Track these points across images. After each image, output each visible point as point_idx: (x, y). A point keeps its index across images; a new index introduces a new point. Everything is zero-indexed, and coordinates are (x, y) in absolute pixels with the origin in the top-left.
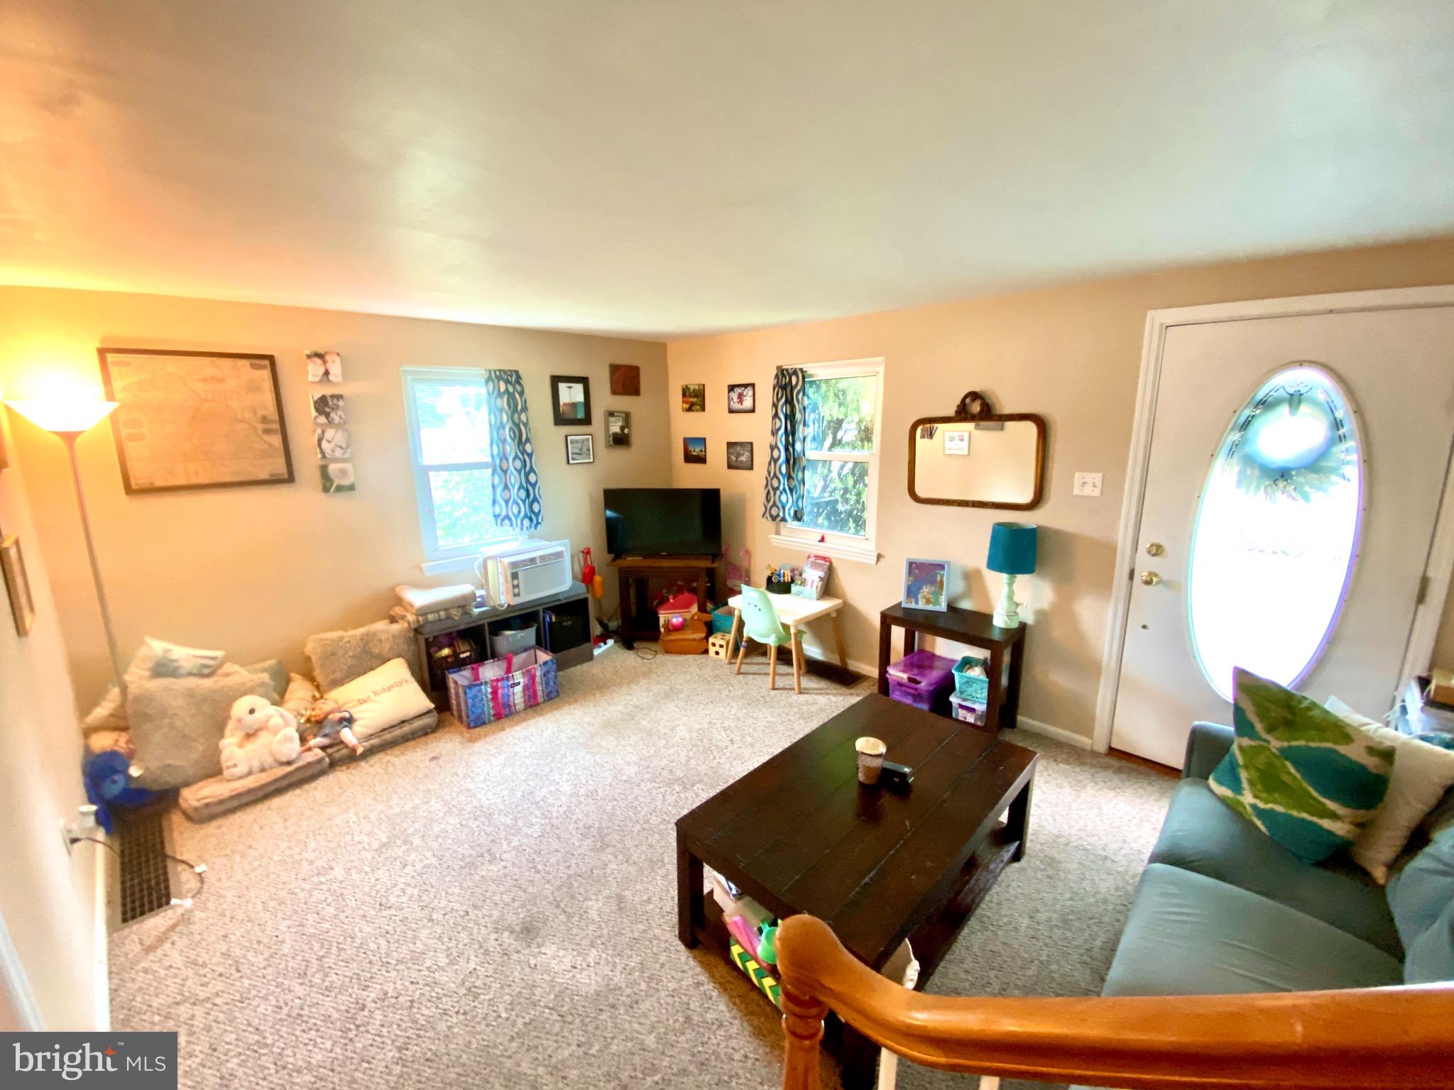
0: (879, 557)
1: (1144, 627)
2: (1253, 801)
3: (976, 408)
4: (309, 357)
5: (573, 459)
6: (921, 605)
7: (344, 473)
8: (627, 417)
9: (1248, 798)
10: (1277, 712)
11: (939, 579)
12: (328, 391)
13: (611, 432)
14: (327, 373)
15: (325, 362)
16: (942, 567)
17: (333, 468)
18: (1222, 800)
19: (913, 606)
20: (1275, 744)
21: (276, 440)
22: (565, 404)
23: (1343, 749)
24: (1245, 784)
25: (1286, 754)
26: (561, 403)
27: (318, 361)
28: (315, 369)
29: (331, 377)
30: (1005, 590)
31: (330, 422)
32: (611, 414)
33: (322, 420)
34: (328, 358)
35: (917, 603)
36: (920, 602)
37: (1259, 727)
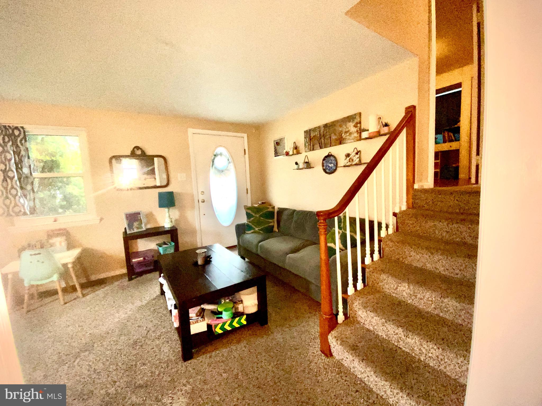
0: (101, 219)
1: (204, 215)
2: (258, 229)
3: (139, 152)
6: (136, 230)
9: (257, 229)
10: (255, 210)
11: (139, 218)
16: (139, 214)
18: (253, 233)
19: (132, 232)
20: (258, 216)
23: (268, 210)
24: (254, 227)
25: (261, 216)
30: (167, 215)
35: (134, 230)
36: (135, 230)
37: (254, 214)
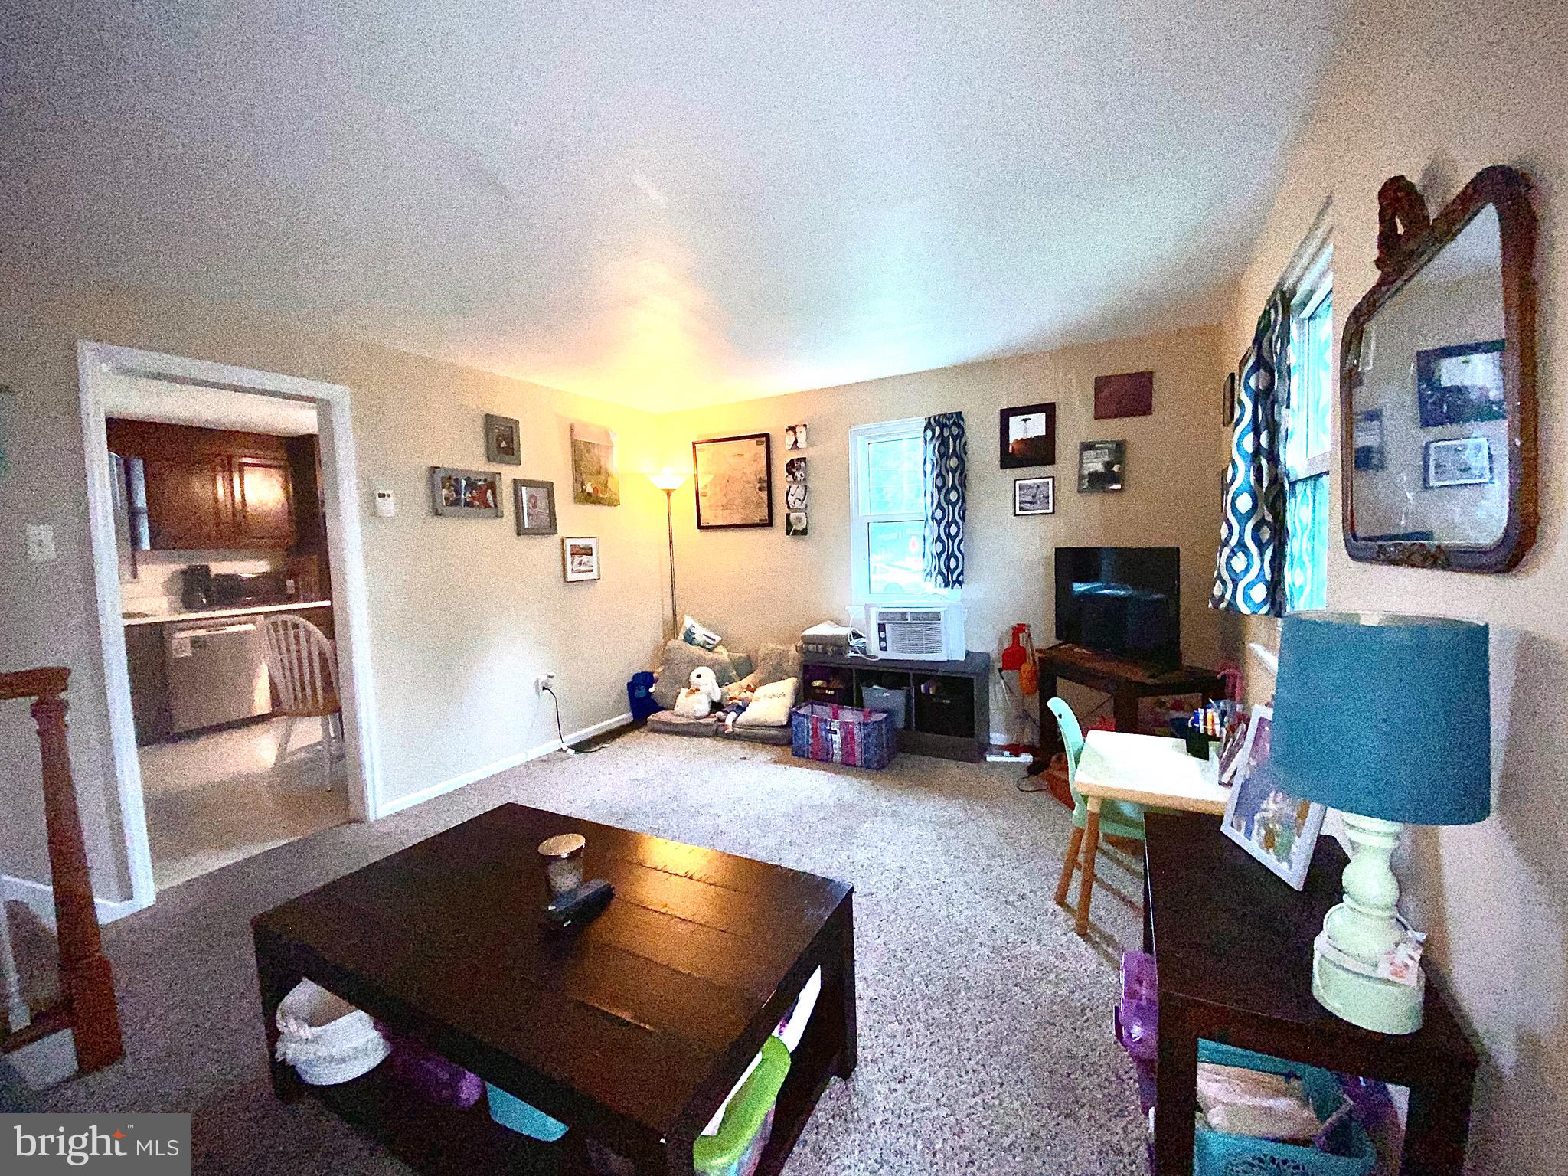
4: (787, 430)
5: (1021, 509)
6: (1255, 845)
7: (799, 520)
8: (1119, 450)
12: (795, 455)
13: (1086, 472)
14: (796, 442)
15: (795, 433)
17: (793, 516)
19: (1241, 837)
21: (764, 495)
22: (1017, 441)
26: (1011, 441)
27: (791, 433)
28: (790, 439)
29: (798, 445)
31: (795, 479)
32: (1088, 446)
33: (790, 478)
34: (797, 430)
35: (1248, 833)
